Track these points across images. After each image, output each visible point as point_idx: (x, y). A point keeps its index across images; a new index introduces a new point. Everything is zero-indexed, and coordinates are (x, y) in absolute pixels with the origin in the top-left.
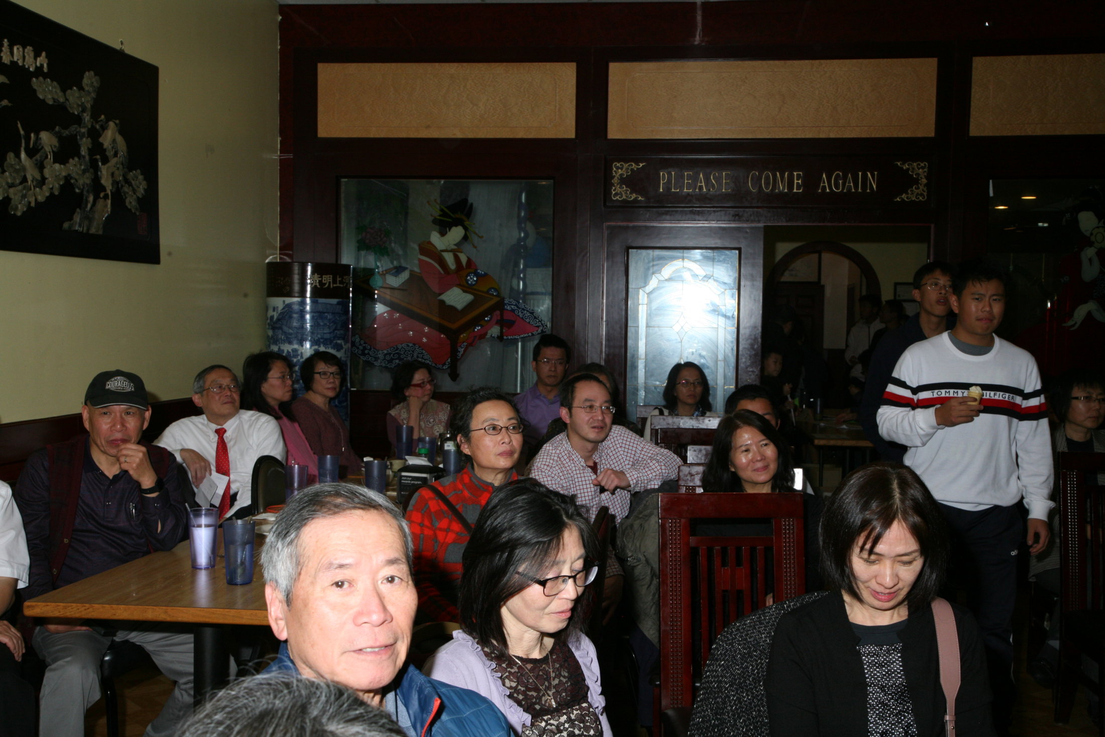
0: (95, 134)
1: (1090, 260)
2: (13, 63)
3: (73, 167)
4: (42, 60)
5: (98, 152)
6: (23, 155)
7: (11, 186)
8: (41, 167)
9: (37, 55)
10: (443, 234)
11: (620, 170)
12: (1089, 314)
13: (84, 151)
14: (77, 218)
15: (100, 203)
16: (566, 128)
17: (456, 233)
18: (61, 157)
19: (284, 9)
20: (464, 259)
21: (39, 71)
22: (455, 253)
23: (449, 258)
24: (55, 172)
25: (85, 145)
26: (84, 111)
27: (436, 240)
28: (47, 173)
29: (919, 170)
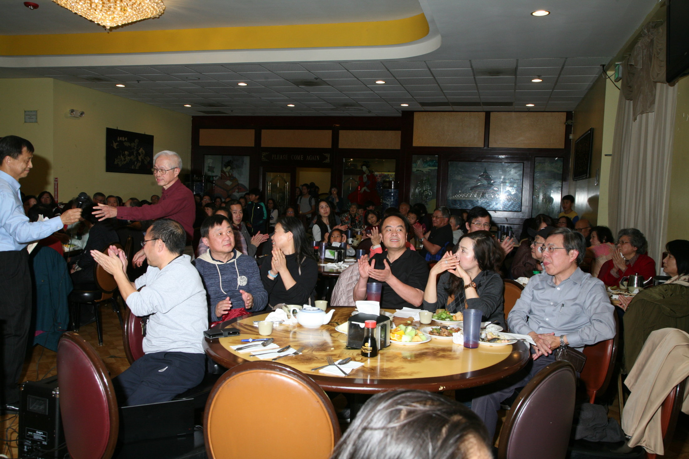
0: (137, 151)
1: (365, 177)
2: (120, 140)
3: (132, 157)
4: (126, 139)
5: (138, 154)
6: (121, 156)
7: (119, 161)
8: (125, 158)
9: (125, 138)
10: (226, 168)
11: (264, 154)
12: (365, 190)
13: (135, 154)
14: (133, 166)
15: (138, 163)
16: (252, 145)
17: (229, 168)
18: (129, 155)
19: (193, 117)
20: (230, 174)
21: (125, 141)
22: (229, 172)
23: (227, 174)
24: (128, 158)
25: (135, 153)
26: (135, 146)
27: (225, 170)
28: (126, 159)
29: (328, 155)
